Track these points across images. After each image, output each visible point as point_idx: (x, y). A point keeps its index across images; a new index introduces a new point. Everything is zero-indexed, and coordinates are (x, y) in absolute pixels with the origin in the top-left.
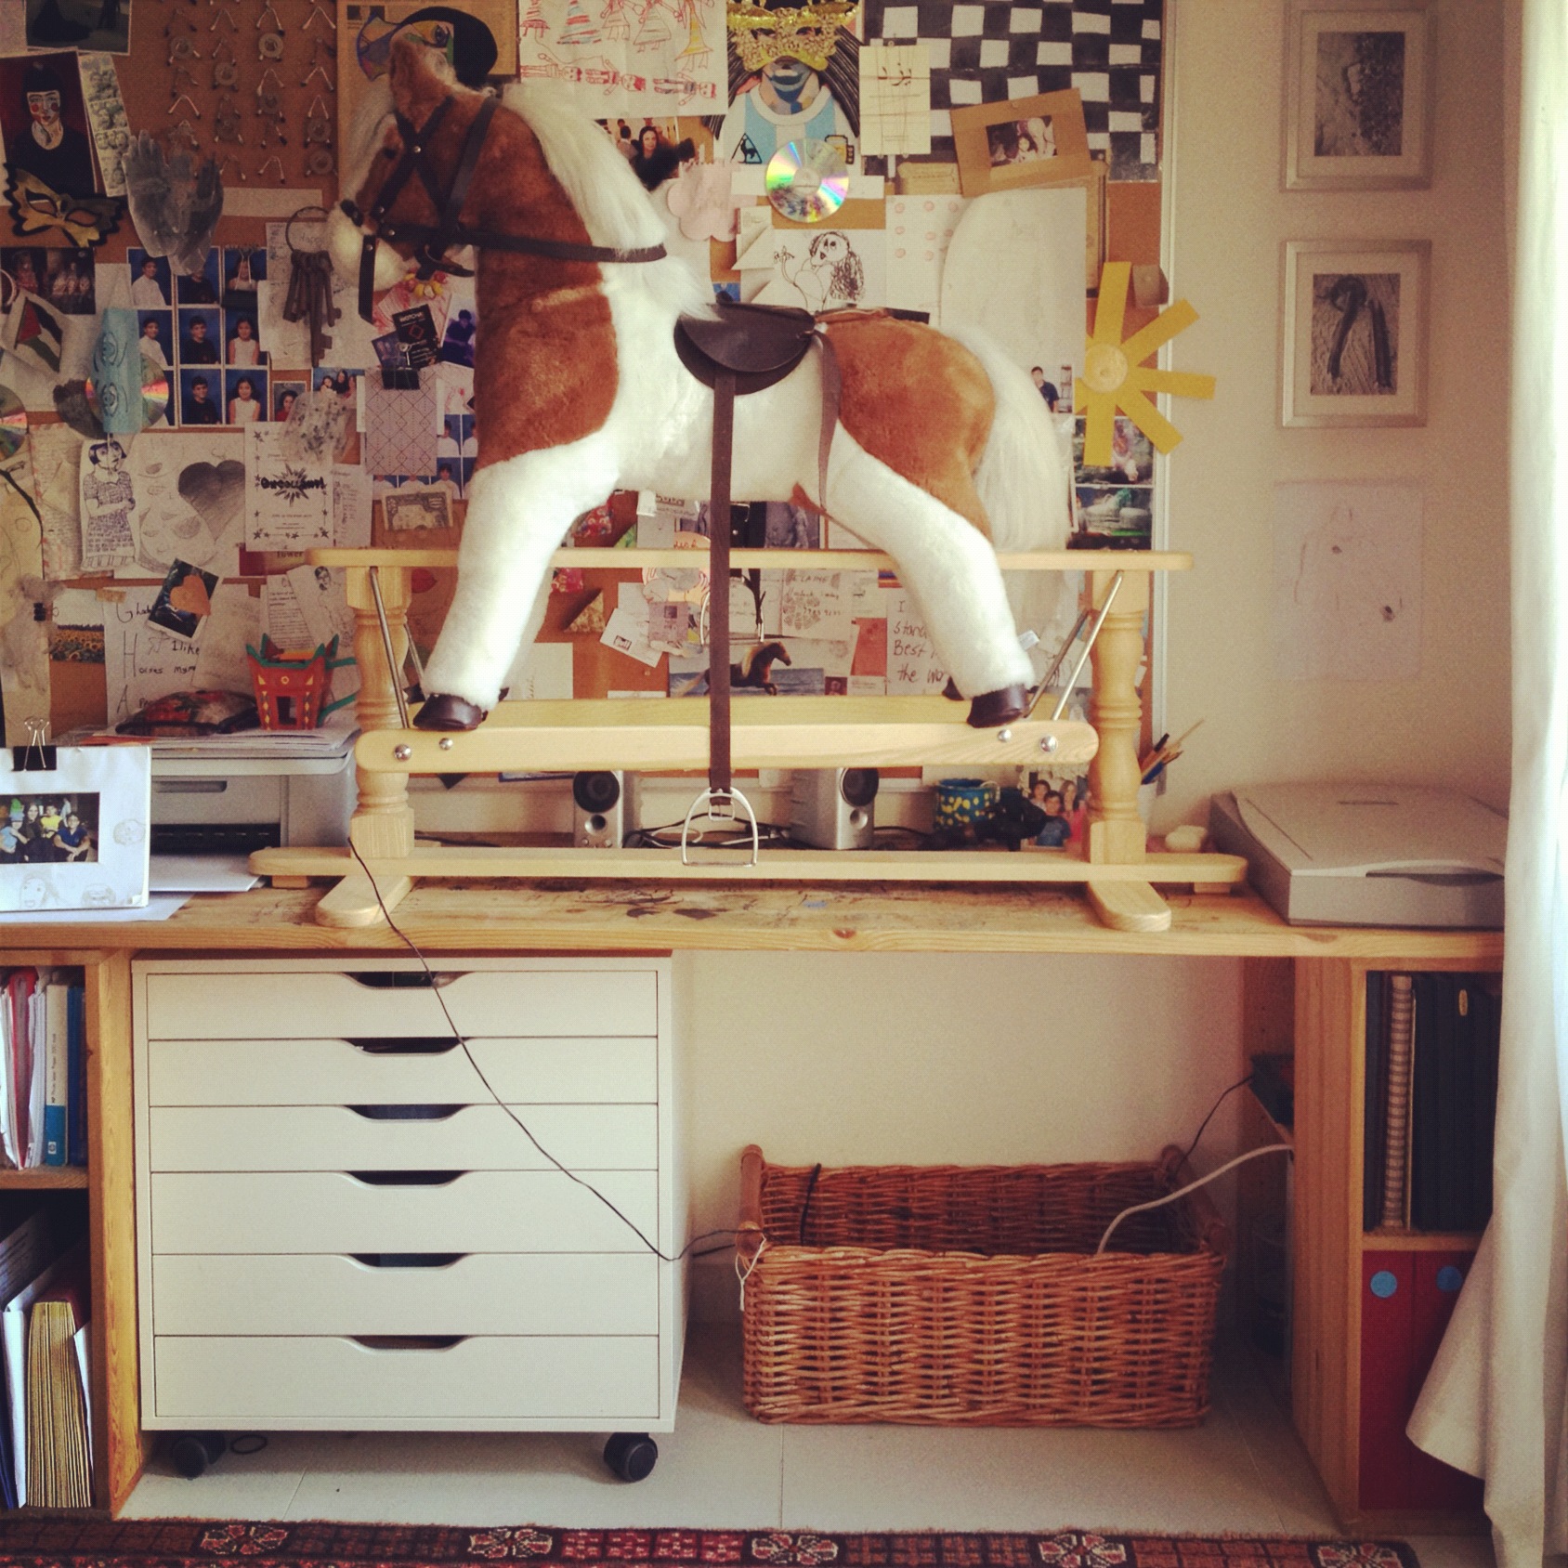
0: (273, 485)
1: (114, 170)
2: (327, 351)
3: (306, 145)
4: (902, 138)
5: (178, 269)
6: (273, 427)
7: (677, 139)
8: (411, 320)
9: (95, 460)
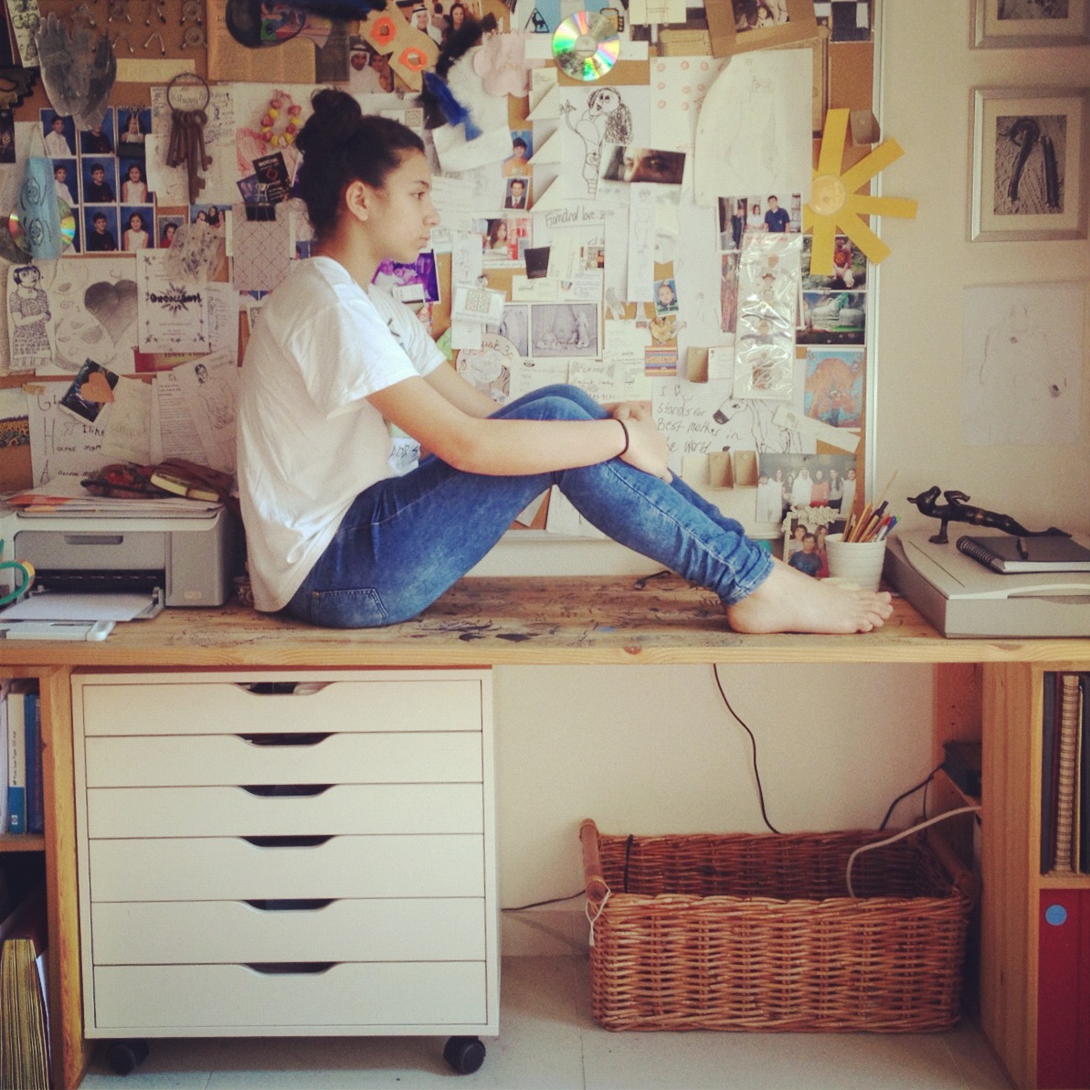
0: (160, 299)
1: (28, 46)
2: (201, 191)
3: (182, 23)
4: (663, 10)
5: (81, 126)
6: (159, 253)
7: (480, 14)
8: (267, 165)
9: (18, 281)
